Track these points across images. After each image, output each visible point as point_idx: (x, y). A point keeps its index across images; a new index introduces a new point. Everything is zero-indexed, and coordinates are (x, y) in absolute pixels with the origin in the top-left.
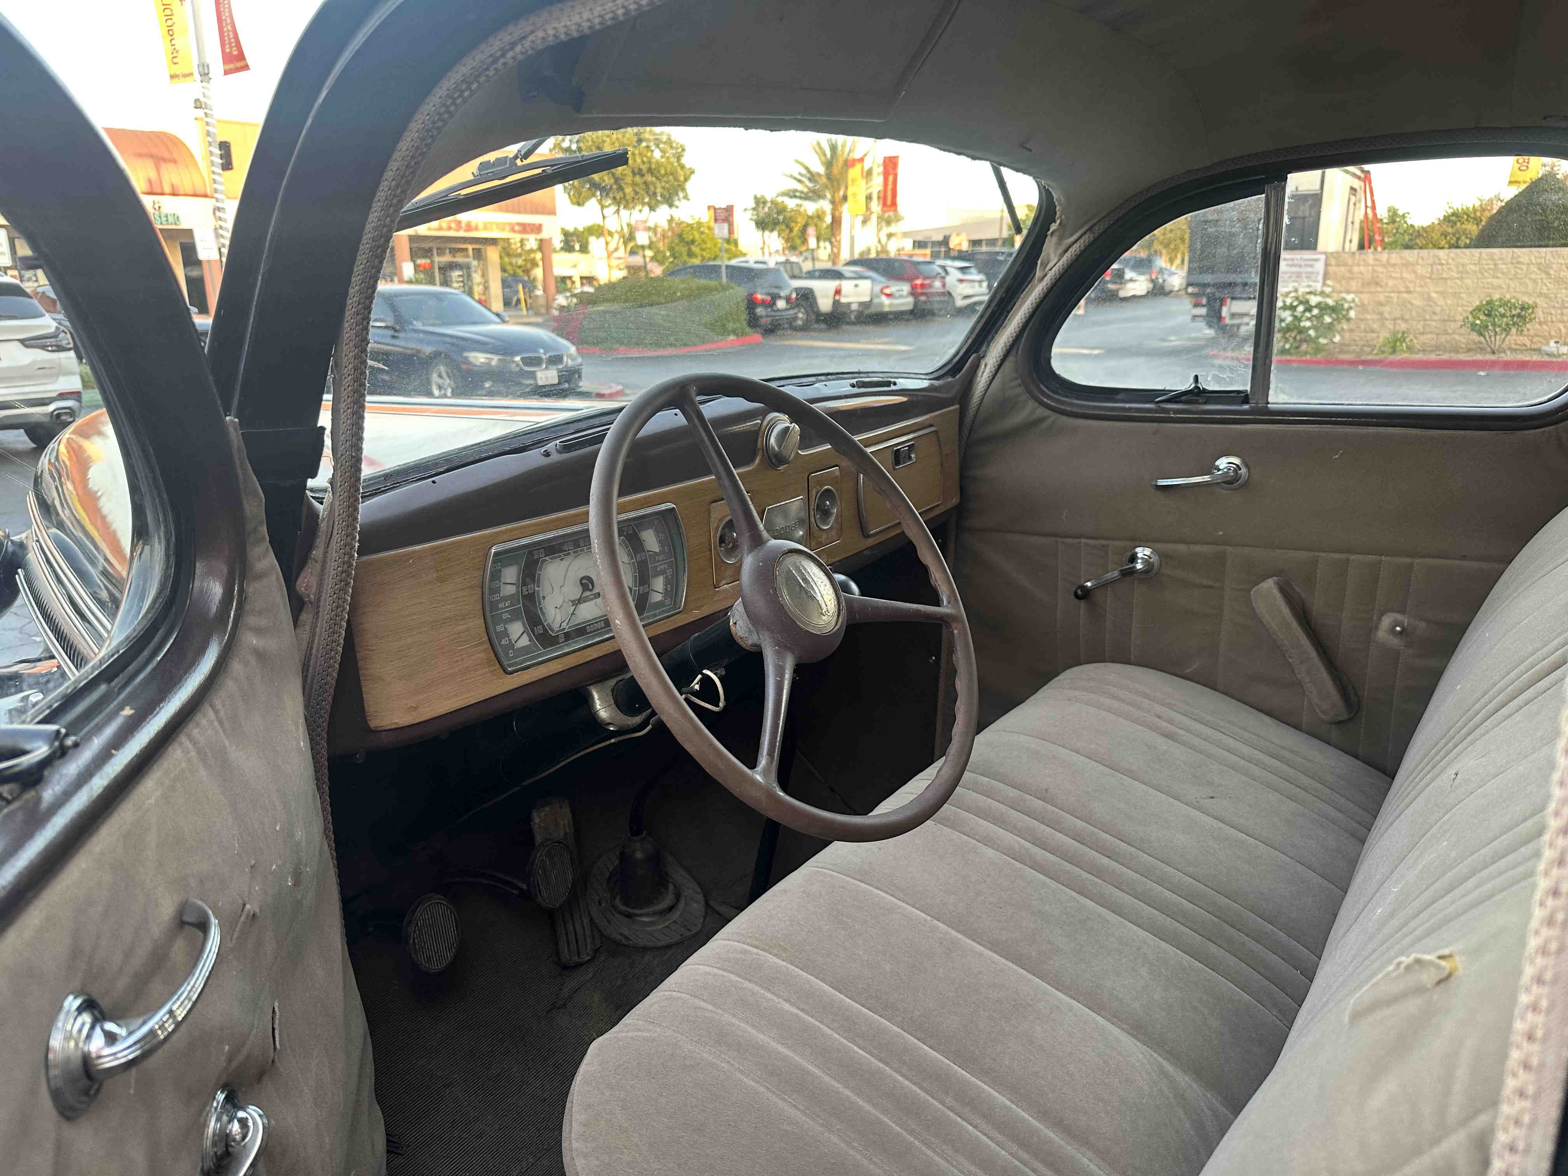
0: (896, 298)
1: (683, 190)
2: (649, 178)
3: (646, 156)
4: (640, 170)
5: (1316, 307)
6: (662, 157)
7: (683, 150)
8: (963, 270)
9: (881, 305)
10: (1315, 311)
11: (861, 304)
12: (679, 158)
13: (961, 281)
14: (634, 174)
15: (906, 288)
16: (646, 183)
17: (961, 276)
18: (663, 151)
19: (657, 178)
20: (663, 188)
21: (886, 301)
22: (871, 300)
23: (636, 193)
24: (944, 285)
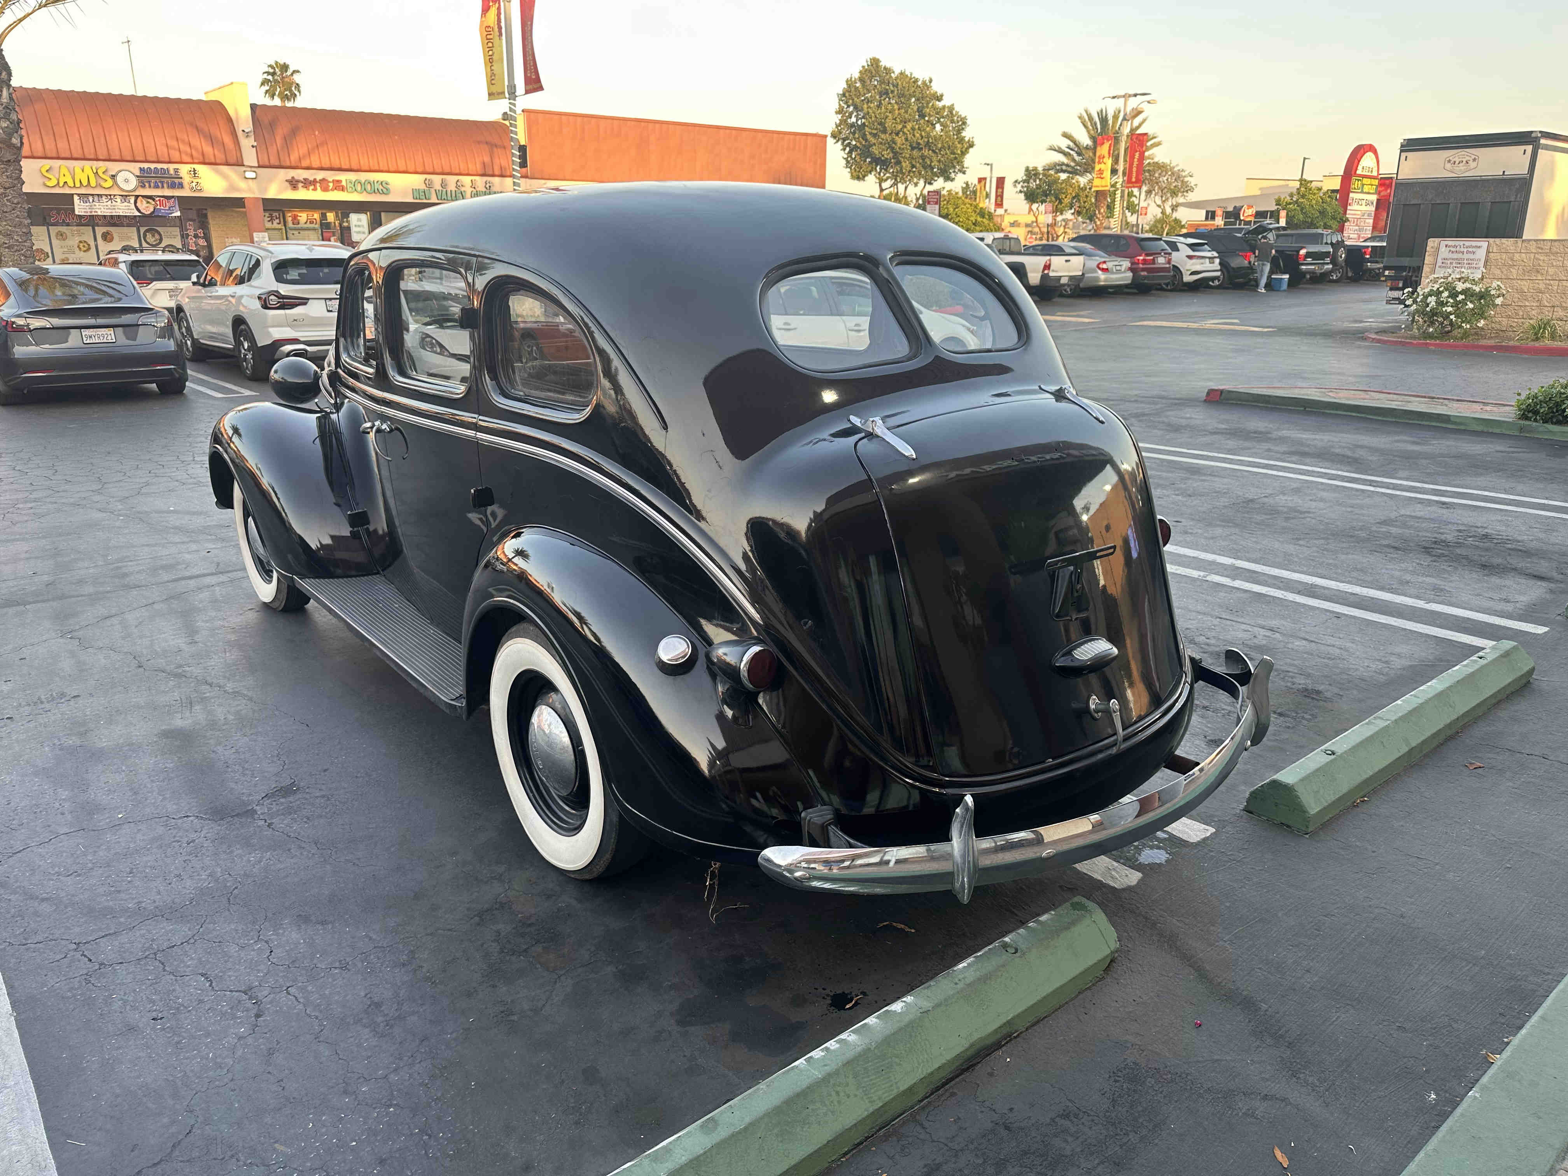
0: (1113, 273)
1: (960, 163)
2: (926, 152)
3: (924, 130)
4: (919, 144)
5: (1461, 293)
6: (942, 130)
7: (964, 123)
8: (1192, 246)
9: (1097, 279)
10: (1461, 297)
11: (1071, 278)
12: (959, 131)
13: (1190, 257)
14: (913, 148)
15: (1126, 264)
16: (923, 157)
17: (1192, 253)
18: (944, 126)
19: (934, 151)
20: (939, 161)
21: (1102, 276)
22: (1083, 274)
23: (913, 166)
24: (1169, 262)
